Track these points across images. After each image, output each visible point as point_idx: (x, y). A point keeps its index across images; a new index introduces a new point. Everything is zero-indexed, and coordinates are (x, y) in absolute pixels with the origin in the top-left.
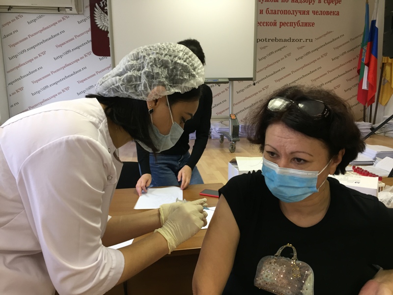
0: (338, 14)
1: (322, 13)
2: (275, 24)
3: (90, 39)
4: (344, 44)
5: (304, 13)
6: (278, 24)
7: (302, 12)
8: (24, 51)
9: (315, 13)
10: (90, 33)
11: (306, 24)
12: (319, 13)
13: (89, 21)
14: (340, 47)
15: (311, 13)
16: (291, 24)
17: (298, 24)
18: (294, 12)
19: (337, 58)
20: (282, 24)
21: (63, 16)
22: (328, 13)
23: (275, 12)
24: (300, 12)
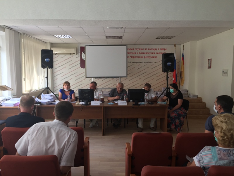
2: (143, 57)
3: (80, 62)
5: (153, 53)
6: (144, 57)
8: (59, 67)
9: (157, 53)
10: (80, 61)
11: (154, 57)
12: (159, 53)
13: (80, 57)
15: (155, 53)
16: (148, 57)
17: (151, 57)
18: (149, 53)
20: (145, 57)
21: (72, 56)
22: (161, 53)
23: (142, 53)
24: (151, 53)
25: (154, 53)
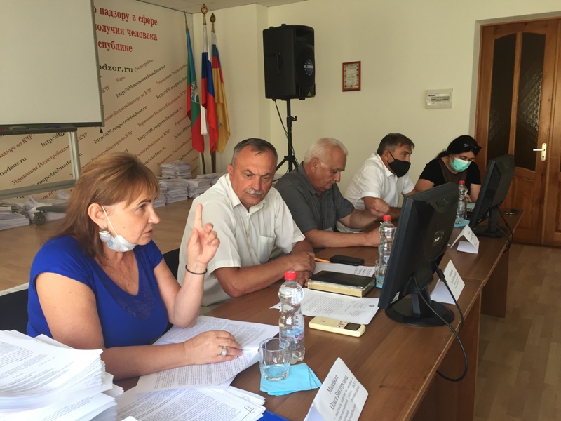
0: (156, 39)
1: (140, 35)
4: (166, 78)
5: (117, 31)
9: (131, 33)
11: (123, 48)
12: (135, 34)
14: (163, 81)
15: (125, 32)
16: (105, 45)
17: (112, 45)
18: (106, 29)
19: (162, 95)
22: (145, 36)
24: (113, 29)
25: (122, 31)
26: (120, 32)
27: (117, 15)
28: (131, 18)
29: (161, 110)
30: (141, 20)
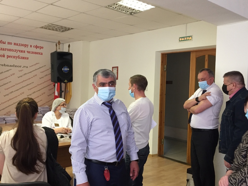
0: (42, 54)
1: (33, 53)
2: (4, 56)
4: (46, 71)
7: (21, 51)
9: (29, 52)
11: (23, 58)
12: (31, 52)
14: (44, 72)
15: (26, 52)
16: (14, 57)
17: (18, 57)
18: (16, 51)
19: (43, 77)
20: (8, 57)
22: (36, 53)
23: (4, 50)
24: (19, 51)
25: (24, 52)
26: (23, 52)
27: (22, 45)
28: (29, 46)
29: (41, 84)
30: (34, 47)
